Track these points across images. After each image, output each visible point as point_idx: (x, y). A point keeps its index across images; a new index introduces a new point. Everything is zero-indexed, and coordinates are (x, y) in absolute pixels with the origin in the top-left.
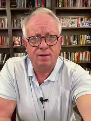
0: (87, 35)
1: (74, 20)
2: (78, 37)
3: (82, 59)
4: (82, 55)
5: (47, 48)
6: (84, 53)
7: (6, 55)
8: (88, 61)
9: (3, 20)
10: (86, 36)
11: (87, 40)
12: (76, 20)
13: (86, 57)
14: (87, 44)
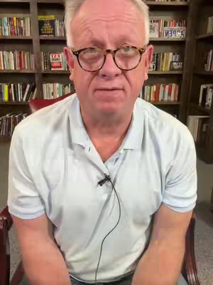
0: (174, 54)
1: (153, 24)
2: (157, 57)
3: (163, 97)
4: (164, 91)
5: (117, 75)
6: (167, 86)
7: (28, 86)
8: (175, 100)
9: (22, 21)
10: (171, 54)
11: (172, 62)
12: (157, 24)
13: (170, 94)
14: (172, 69)
